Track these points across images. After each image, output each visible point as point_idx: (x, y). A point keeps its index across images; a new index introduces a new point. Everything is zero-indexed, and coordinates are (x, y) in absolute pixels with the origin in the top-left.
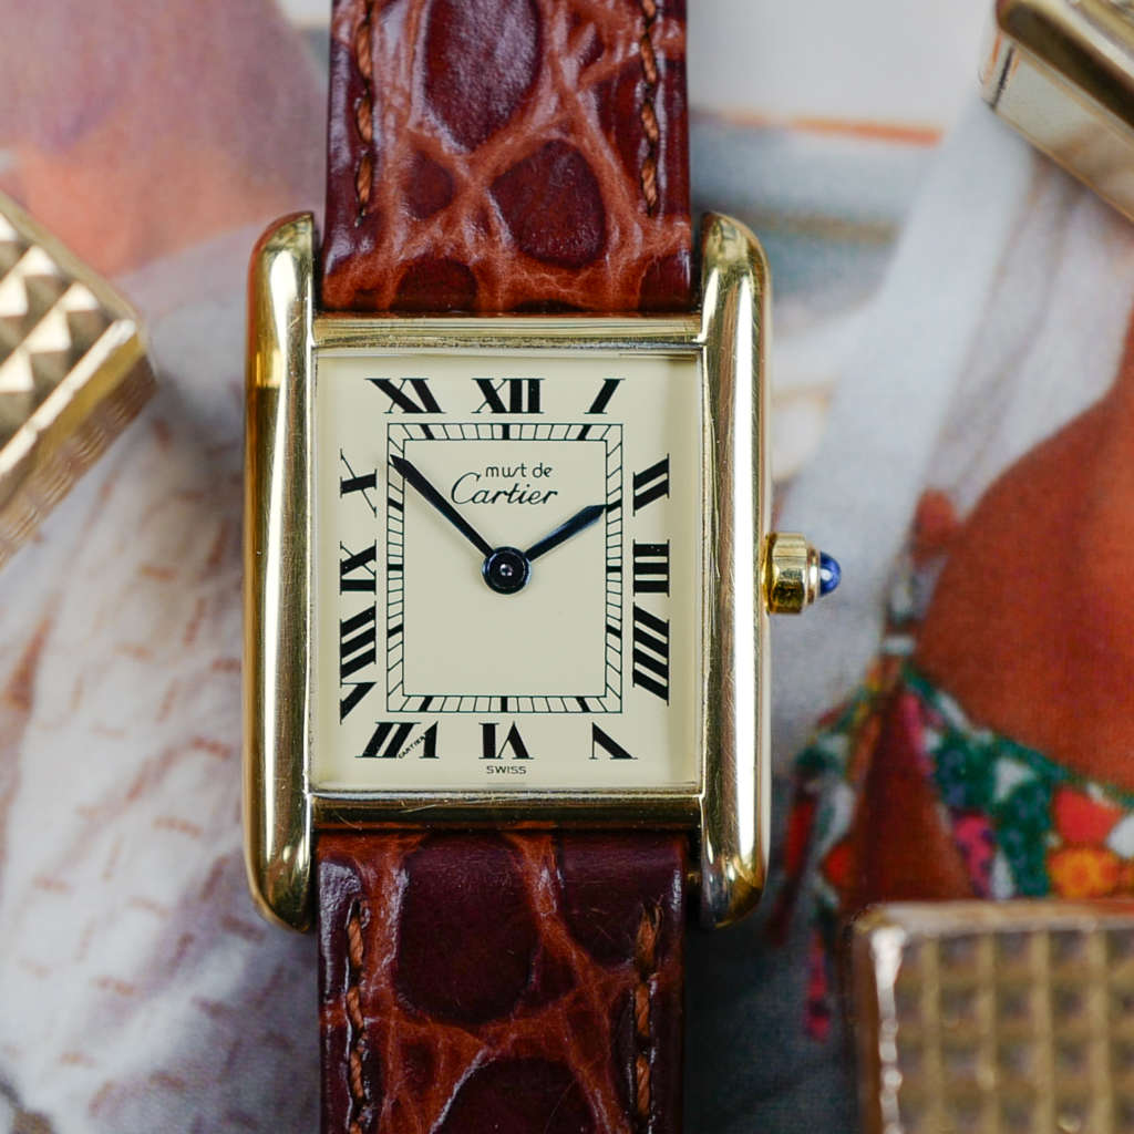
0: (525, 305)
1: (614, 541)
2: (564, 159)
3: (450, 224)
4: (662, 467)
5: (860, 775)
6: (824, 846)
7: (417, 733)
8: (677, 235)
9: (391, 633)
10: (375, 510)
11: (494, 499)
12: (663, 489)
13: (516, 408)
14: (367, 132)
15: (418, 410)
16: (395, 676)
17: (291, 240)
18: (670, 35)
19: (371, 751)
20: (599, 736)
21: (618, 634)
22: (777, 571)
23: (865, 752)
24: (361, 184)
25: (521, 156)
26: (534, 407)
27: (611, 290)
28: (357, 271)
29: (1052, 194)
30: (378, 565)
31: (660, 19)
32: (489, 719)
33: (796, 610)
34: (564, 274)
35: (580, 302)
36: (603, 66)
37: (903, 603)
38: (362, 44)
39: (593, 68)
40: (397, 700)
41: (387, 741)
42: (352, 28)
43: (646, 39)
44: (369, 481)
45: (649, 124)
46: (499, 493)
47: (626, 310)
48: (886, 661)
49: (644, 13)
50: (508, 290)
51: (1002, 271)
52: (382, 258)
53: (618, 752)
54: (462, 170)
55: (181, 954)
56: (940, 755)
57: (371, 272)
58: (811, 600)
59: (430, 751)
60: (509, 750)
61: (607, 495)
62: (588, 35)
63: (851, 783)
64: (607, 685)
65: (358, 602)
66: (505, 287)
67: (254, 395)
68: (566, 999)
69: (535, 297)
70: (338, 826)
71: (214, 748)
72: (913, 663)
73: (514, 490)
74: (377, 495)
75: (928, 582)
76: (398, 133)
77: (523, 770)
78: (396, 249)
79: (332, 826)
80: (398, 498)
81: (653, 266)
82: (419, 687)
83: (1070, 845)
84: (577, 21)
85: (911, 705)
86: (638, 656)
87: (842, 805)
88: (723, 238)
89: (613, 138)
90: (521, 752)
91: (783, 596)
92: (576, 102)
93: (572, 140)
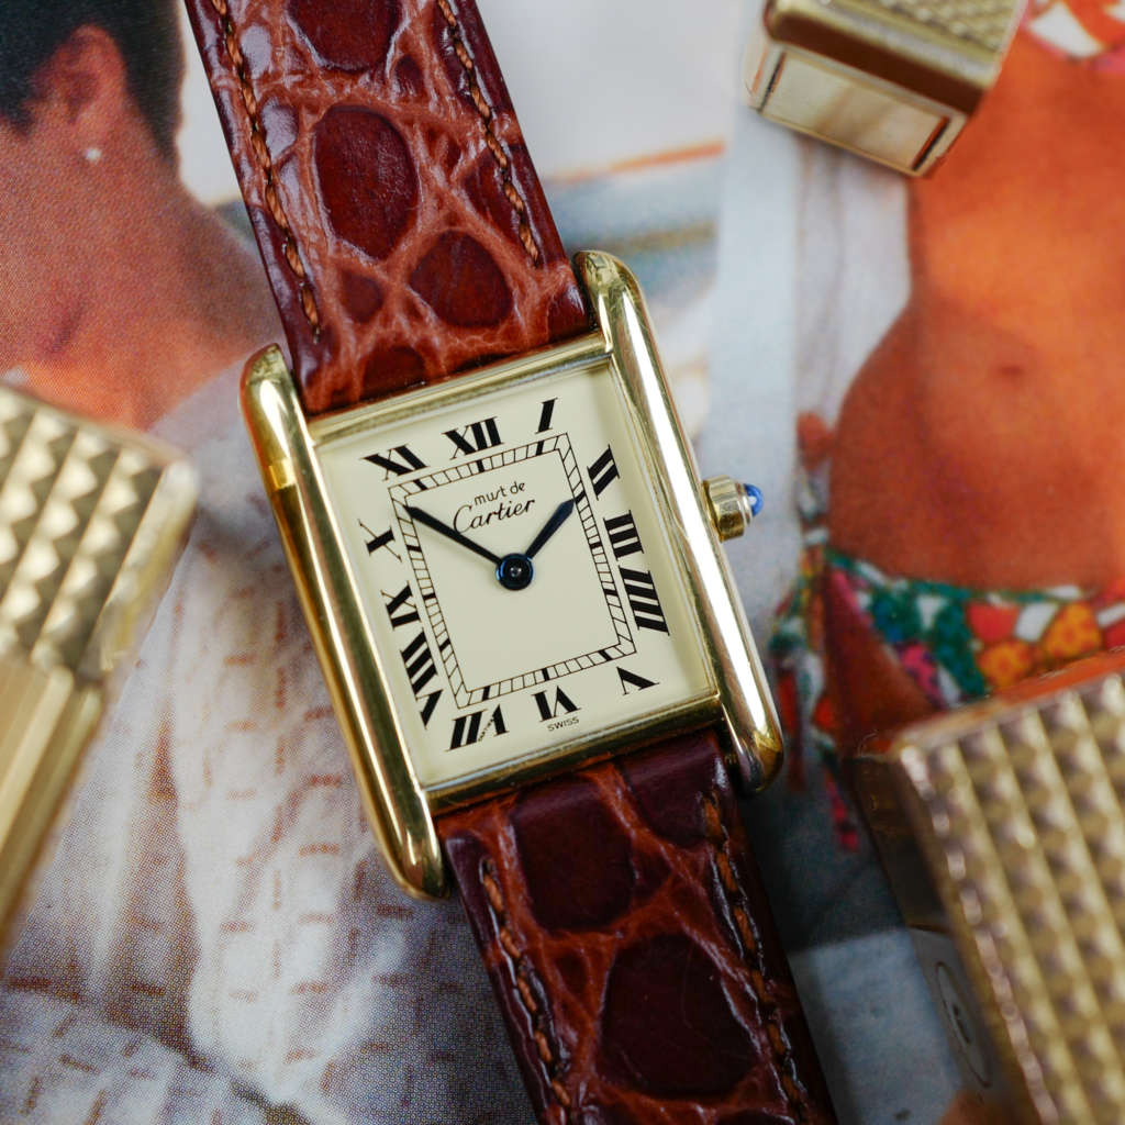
0: (464, 365)
1: (589, 523)
2: (459, 244)
3: (387, 320)
4: (608, 456)
5: (820, 643)
6: (810, 704)
7: (486, 718)
8: (563, 276)
9: (442, 648)
10: (399, 557)
11: (488, 521)
12: (613, 473)
13: (482, 445)
14: (299, 269)
15: (407, 471)
16: (456, 680)
17: (267, 371)
18: (506, 126)
19: (456, 743)
20: (625, 676)
21: (614, 593)
22: (717, 507)
23: (818, 625)
24: (308, 311)
25: (424, 252)
26: (496, 441)
27: (526, 334)
28: (327, 378)
29: (820, 163)
30: (415, 599)
31: (495, 116)
32: (538, 689)
33: (740, 533)
34: (487, 331)
35: (504, 349)
36: (463, 164)
37: (809, 504)
38: (273, 203)
39: (457, 170)
40: (463, 698)
41: (465, 732)
42: (260, 193)
43: (489, 134)
44: (388, 537)
45: (513, 198)
46: (490, 515)
47: (541, 345)
48: (811, 551)
49: (482, 115)
50: (448, 358)
51: (802, 234)
52: (343, 361)
53: (643, 683)
54: (382, 276)
55: (353, 946)
56: (874, 607)
57: (339, 375)
58: (748, 521)
59: (501, 729)
60: (561, 709)
61: (573, 491)
62: (443, 143)
63: (815, 651)
64: (618, 635)
65: (409, 632)
66: (445, 355)
67: (278, 498)
68: (668, 883)
69: (470, 356)
70: (451, 809)
71: (327, 780)
72: (832, 546)
73: (501, 509)
74: (397, 545)
75: (823, 482)
76: (322, 262)
77: (576, 720)
78: (352, 351)
79: (446, 810)
80: (414, 543)
81: (553, 305)
82: (476, 682)
83: (990, 645)
84: (432, 136)
85: (840, 578)
86: (635, 606)
87: (813, 669)
88: (597, 268)
89: (490, 216)
90: (570, 707)
91: (727, 526)
92: (453, 198)
93: (458, 228)
